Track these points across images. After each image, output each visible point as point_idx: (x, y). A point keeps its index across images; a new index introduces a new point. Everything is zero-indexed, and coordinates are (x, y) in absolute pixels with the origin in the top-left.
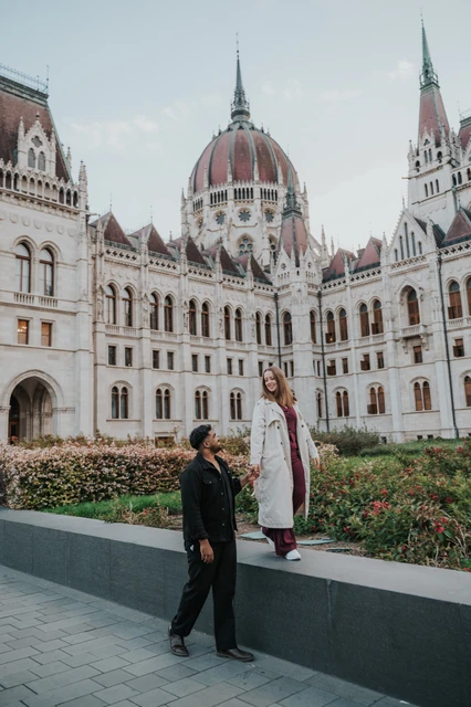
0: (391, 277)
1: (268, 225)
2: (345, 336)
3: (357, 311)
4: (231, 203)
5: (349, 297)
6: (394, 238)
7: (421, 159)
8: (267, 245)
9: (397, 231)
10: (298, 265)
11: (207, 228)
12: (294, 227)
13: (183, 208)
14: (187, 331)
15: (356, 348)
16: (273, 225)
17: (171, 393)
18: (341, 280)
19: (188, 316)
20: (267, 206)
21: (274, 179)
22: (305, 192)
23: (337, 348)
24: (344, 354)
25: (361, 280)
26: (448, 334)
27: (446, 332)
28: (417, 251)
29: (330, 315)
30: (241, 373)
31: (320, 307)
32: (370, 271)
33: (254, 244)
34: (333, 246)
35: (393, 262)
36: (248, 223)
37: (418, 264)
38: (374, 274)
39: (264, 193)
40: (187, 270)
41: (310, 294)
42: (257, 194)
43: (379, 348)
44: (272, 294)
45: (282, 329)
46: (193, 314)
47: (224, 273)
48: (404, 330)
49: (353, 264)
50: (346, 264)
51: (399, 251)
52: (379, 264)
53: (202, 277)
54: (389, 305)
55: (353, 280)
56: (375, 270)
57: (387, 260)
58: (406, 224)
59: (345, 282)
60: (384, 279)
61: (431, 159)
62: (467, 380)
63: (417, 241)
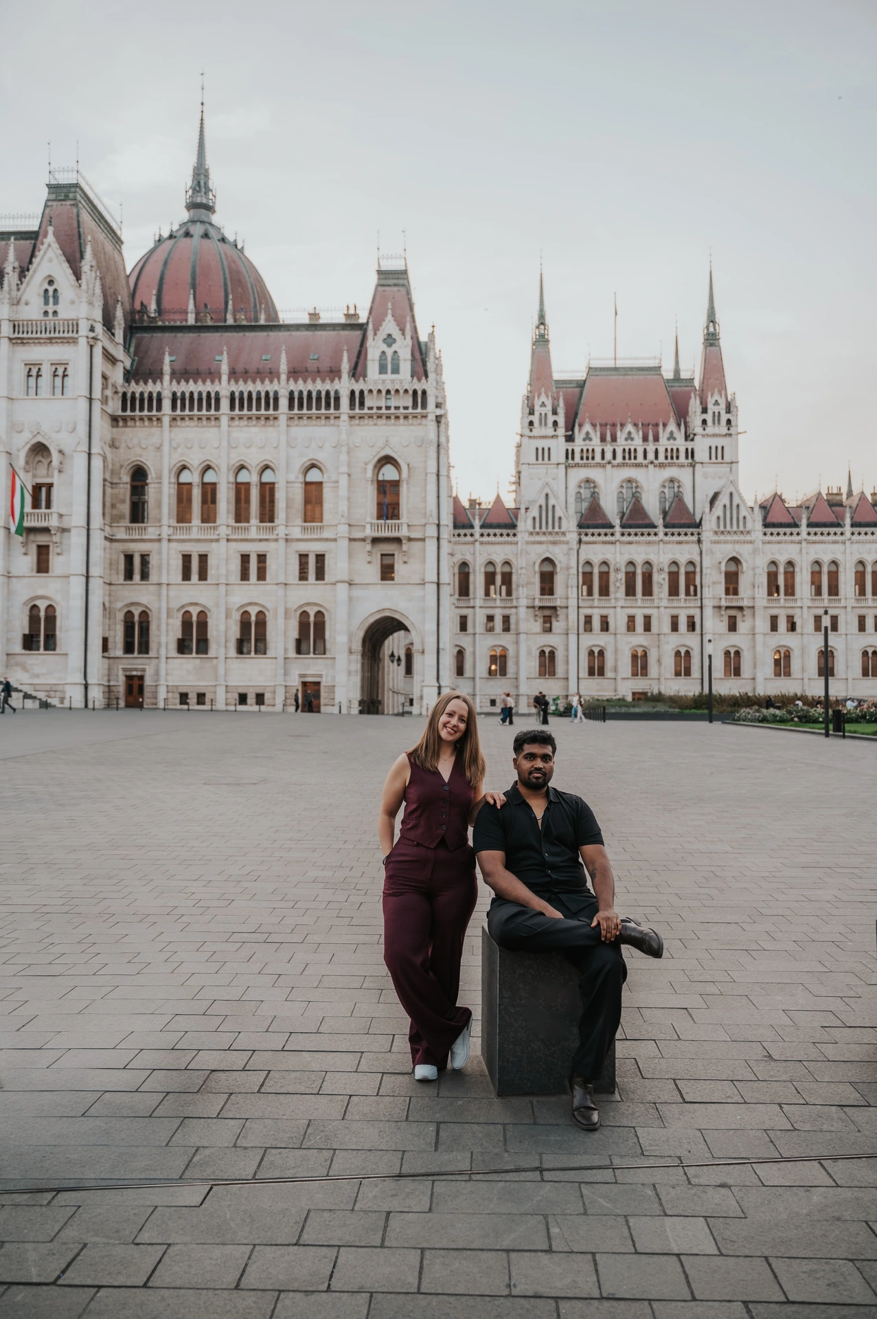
0: (527, 543)
3: (483, 567)
7: (535, 419)
9: (536, 499)
18: (468, 531)
25: (492, 538)
26: (581, 610)
27: (578, 607)
28: (557, 525)
32: (498, 531)
35: (531, 529)
37: (557, 538)
38: (508, 535)
43: (507, 612)
48: (534, 599)
50: (477, 517)
51: (537, 520)
52: (514, 526)
54: (524, 571)
55: (482, 535)
56: (509, 531)
57: (524, 525)
58: (547, 495)
59: (472, 535)
60: (519, 543)
61: (546, 424)
62: (591, 653)
63: (557, 516)
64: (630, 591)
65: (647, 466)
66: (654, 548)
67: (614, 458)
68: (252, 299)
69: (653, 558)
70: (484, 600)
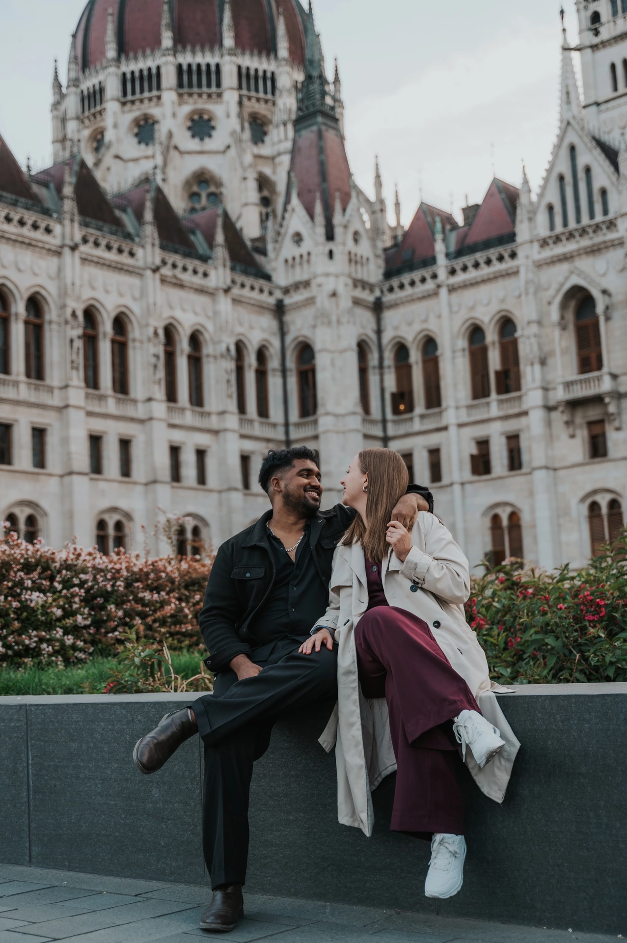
0: (539, 265)
1: (256, 150)
2: (434, 399)
3: (462, 343)
4: (169, 96)
5: (445, 312)
6: (546, 180)
7: (602, 7)
8: (253, 196)
9: (552, 165)
10: (330, 236)
11: (113, 151)
12: (321, 150)
13: (56, 105)
14: (77, 379)
15: (461, 426)
16: (265, 150)
17: (41, 522)
18: (426, 273)
19: (79, 344)
20: (252, 106)
21: (268, 47)
22: (337, 80)
23: (417, 426)
24: (433, 440)
25: (472, 274)
28: (598, 208)
29: (401, 350)
30: (202, 479)
31: (379, 332)
33: (224, 190)
34: (397, 204)
35: (544, 232)
36: (210, 144)
37: (599, 238)
38: (501, 258)
39: (246, 78)
40: (78, 237)
41: (357, 302)
42: (229, 78)
43: (512, 426)
44: (272, 301)
45: (293, 382)
46: (91, 340)
47: (163, 247)
48: (568, 385)
49: (453, 237)
50: (439, 237)
51: (558, 209)
52: (511, 237)
53: (112, 256)
54: (534, 329)
55: (453, 272)
56: (500, 249)
57: (530, 227)
58: (572, 149)
59: (434, 276)
60: (522, 271)
63: (596, 186)
70: (469, 407)
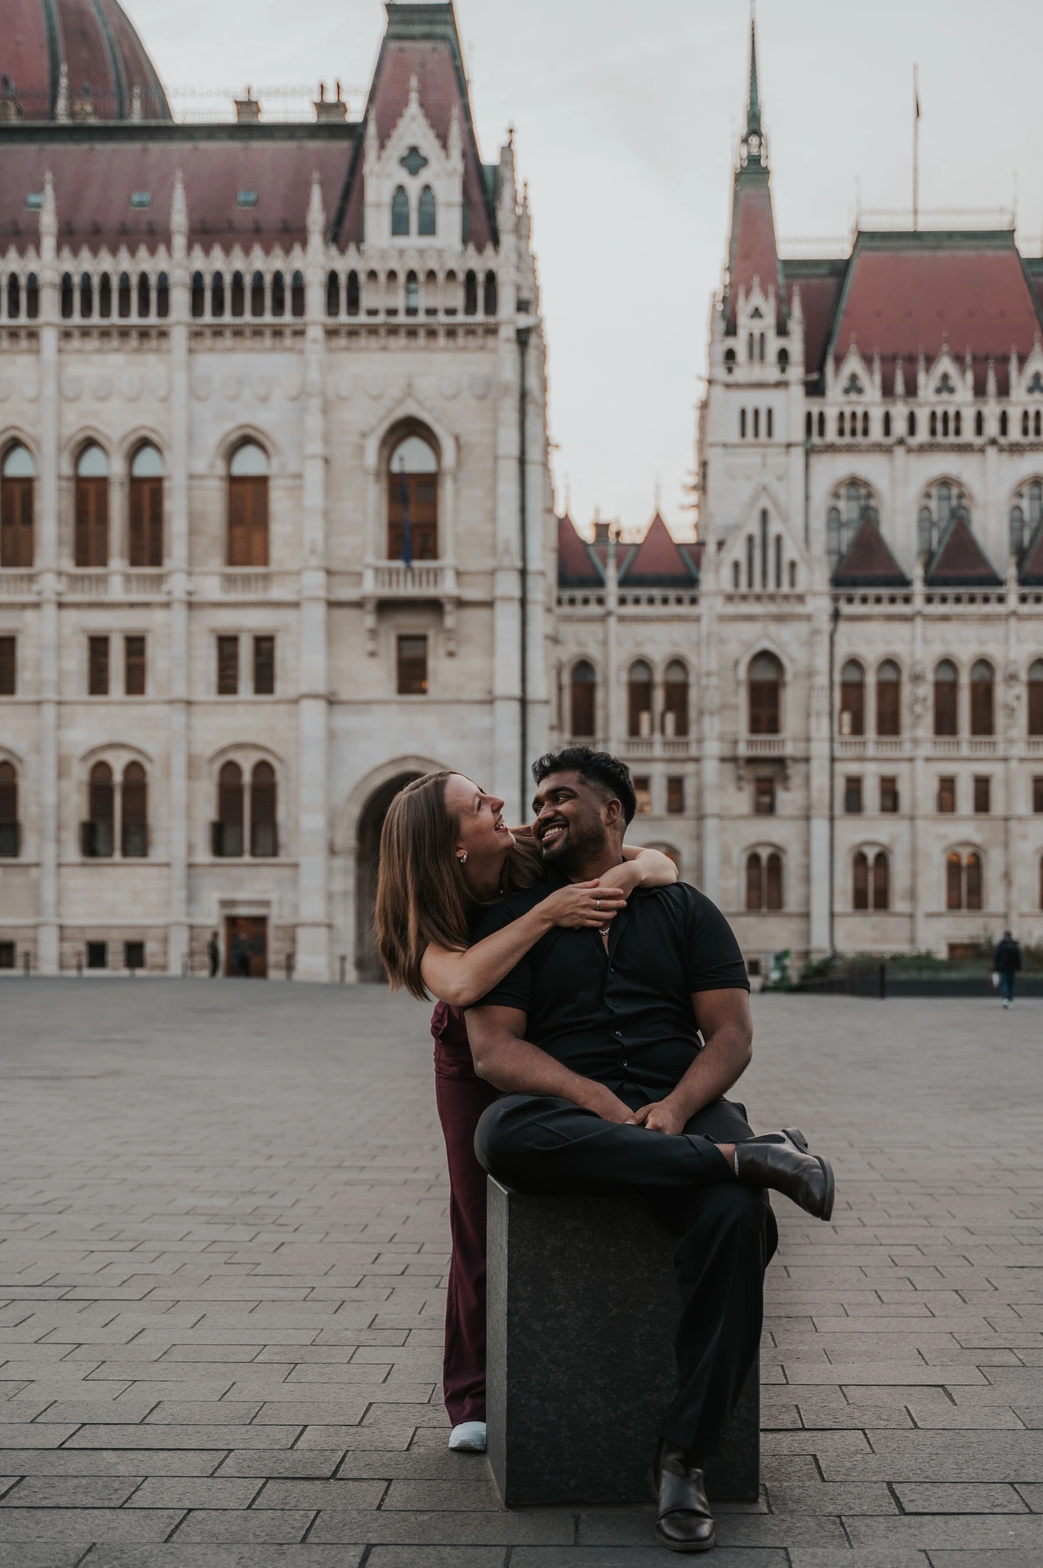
0: (723, 618)
18: (592, 593)
25: (646, 609)
26: (839, 767)
27: (833, 760)
28: (785, 578)
32: (657, 593)
35: (727, 584)
37: (786, 608)
38: (679, 601)
43: (677, 769)
50: (612, 562)
51: (744, 569)
52: (691, 582)
55: (622, 601)
57: (715, 579)
58: (764, 514)
59: (601, 601)
60: (705, 621)
61: (762, 357)
62: (860, 859)
63: (786, 559)
64: (945, 724)
65: (982, 450)
66: (998, 630)
67: (912, 430)
68: (112, 76)
69: (994, 651)
70: (628, 744)
